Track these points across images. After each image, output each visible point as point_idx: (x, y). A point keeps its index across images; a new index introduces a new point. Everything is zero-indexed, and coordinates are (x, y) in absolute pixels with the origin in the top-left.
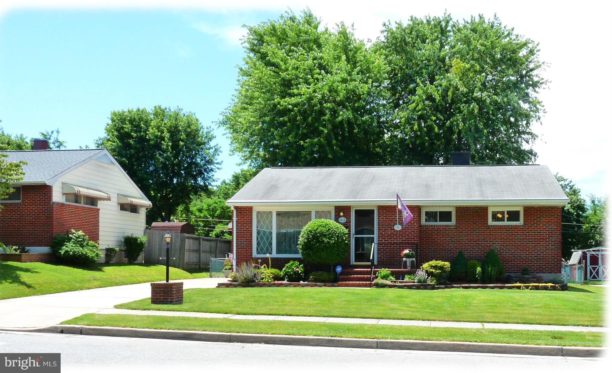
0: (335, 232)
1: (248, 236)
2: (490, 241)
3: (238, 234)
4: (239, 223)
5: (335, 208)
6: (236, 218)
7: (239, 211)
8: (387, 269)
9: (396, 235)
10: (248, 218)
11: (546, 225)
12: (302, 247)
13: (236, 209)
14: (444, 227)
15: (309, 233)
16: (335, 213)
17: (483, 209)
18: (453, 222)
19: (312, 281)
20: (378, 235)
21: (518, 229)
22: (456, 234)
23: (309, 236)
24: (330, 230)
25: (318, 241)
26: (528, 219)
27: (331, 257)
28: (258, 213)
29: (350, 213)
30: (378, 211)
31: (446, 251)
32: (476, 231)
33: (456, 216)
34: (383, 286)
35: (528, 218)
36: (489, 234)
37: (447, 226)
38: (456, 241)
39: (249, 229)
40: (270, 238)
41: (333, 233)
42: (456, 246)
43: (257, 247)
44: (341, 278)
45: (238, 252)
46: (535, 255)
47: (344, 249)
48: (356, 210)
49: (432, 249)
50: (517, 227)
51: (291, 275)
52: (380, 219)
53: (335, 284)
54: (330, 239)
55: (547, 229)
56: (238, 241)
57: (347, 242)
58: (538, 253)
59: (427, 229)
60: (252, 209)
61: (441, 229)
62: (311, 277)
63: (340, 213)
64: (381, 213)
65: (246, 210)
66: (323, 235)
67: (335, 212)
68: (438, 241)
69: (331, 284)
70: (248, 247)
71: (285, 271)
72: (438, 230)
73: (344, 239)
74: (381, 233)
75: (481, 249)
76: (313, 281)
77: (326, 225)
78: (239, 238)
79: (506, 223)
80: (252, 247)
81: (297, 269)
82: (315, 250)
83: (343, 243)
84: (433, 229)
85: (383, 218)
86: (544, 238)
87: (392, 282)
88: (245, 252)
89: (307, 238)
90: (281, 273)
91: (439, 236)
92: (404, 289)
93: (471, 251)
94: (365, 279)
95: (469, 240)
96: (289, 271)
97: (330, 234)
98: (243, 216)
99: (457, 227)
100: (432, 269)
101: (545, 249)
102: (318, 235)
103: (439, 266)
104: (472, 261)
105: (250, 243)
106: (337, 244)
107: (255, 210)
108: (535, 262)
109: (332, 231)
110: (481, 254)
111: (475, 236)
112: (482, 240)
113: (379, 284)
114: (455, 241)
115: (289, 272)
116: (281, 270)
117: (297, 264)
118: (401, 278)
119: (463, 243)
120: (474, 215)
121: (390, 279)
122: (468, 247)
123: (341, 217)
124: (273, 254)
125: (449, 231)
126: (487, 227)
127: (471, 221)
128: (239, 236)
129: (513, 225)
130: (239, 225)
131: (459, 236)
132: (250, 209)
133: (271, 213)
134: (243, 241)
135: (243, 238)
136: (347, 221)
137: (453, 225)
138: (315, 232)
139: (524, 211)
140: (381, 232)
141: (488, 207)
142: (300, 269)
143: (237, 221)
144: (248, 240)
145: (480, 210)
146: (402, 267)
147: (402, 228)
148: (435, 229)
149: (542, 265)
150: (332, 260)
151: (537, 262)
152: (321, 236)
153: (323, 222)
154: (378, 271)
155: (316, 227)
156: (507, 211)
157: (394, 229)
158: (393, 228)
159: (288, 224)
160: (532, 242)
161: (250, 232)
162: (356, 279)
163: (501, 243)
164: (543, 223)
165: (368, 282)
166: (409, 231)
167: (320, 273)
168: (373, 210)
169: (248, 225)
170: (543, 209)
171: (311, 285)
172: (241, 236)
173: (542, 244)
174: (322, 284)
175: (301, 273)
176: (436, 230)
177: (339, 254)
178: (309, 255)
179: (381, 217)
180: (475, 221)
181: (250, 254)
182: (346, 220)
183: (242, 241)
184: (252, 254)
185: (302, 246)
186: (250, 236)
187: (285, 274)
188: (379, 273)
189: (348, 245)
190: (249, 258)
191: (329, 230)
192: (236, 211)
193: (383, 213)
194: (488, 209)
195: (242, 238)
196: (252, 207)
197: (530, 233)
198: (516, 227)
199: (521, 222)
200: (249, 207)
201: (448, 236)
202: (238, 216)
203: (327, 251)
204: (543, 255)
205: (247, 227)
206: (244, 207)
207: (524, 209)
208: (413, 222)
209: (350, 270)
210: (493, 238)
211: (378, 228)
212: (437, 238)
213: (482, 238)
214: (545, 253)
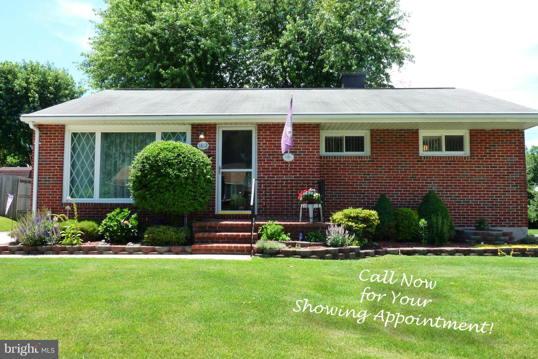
0: (189, 160)
1: (57, 170)
2: (422, 180)
3: (41, 167)
4: (44, 150)
5: (192, 128)
6: (40, 142)
7: (43, 131)
8: (277, 222)
9: (285, 169)
10: (58, 142)
11: (503, 156)
12: (133, 186)
13: (39, 128)
14: (354, 159)
15: (145, 161)
16: (192, 136)
17: (412, 133)
18: (367, 151)
19: (148, 244)
20: (258, 169)
21: (463, 161)
22: (372, 169)
23: (144, 167)
24: (181, 155)
25: (159, 175)
26: (477, 148)
27: (182, 202)
28: (75, 134)
29: (215, 136)
30: (258, 133)
31: (357, 193)
32: (402, 164)
33: (371, 143)
34: (274, 254)
35: (478, 146)
36: (421, 169)
37: (359, 157)
38: (373, 180)
39: (57, 158)
40: (91, 173)
41: (187, 161)
42: (372, 186)
43: (70, 187)
44: (199, 238)
45: (40, 195)
46: (489, 199)
47: (204, 188)
48: (224, 132)
49: (336, 191)
50: (462, 159)
51: (114, 232)
52: (261, 145)
53: (188, 249)
54: (180, 171)
55: (504, 162)
56: (40, 178)
57: (209, 176)
58: (493, 197)
59: (329, 161)
60: (64, 128)
61: (349, 161)
62: (146, 236)
63: (199, 136)
64: (262, 135)
65: (54, 131)
66: (168, 164)
67: (192, 133)
68: (345, 180)
69: (180, 248)
70: (56, 186)
71: (105, 224)
72: (345, 164)
73: (205, 171)
74: (262, 166)
75: (410, 191)
76: (149, 242)
77: (174, 148)
78: (42, 172)
79: (444, 153)
80: (62, 186)
81: (126, 222)
82: (154, 190)
83: (203, 179)
84: (337, 161)
85: (266, 144)
86: (501, 175)
87: (287, 244)
88: (51, 195)
89: (141, 170)
90: (100, 229)
91: (347, 172)
92: (312, 258)
93: (395, 194)
94: (241, 239)
95: (391, 177)
96: (112, 224)
97: (181, 162)
98: (50, 139)
99: (372, 158)
100: (350, 221)
101: (504, 191)
102: (160, 164)
103: (362, 218)
104: (405, 209)
105: (59, 181)
106: (192, 179)
107: (69, 131)
108: (489, 210)
109: (184, 157)
110: (409, 199)
111: (401, 172)
112: (410, 177)
113: (265, 249)
114: (370, 180)
115: (112, 227)
116: (99, 223)
117: (126, 214)
118: (301, 238)
119: (382, 183)
120: (398, 141)
121: (283, 239)
122: (390, 188)
123: (201, 140)
124: (94, 197)
125: (361, 164)
126: (418, 158)
127: (394, 151)
128: (42, 170)
129: (457, 157)
130: (43, 153)
131: (376, 172)
132: (60, 128)
133: (93, 134)
134: (49, 178)
135: (49, 172)
136: (210, 147)
137: (367, 157)
138: (155, 159)
139: (470, 136)
140: (263, 164)
141: (418, 130)
142: (132, 223)
143: (40, 147)
144: (57, 175)
145: (406, 134)
146: (300, 219)
147: (295, 158)
148: (341, 161)
149: (500, 215)
150: (184, 206)
151: (491, 210)
152: (164, 165)
153: (169, 145)
154: (260, 225)
155: (157, 152)
156: (445, 136)
157: (283, 160)
158: (282, 158)
159: (120, 153)
160: (484, 180)
161: (60, 164)
162: (224, 239)
163: (439, 183)
164: (499, 153)
165: (245, 245)
166: (305, 163)
167: (162, 228)
168: (250, 132)
169: (57, 153)
170: (498, 133)
171: (144, 250)
172: (45, 170)
173: (499, 183)
174: (165, 248)
175: (132, 228)
176: (342, 164)
177: (195, 196)
178: (144, 198)
179: (263, 141)
180: (400, 151)
181: (59, 198)
182: (208, 145)
183: (46, 178)
184: (62, 197)
185: (134, 182)
186: (60, 170)
187: (106, 230)
188: (263, 228)
189: (211, 183)
190: (56, 203)
191: (179, 155)
192: (40, 131)
193: (265, 135)
194: (418, 133)
195: (46, 172)
196: (64, 125)
197: (480, 167)
198: (460, 159)
199: (466, 152)
200: (59, 125)
201: (360, 172)
202: (42, 139)
203: (175, 192)
204: (500, 199)
205: (55, 156)
206: (52, 125)
207: (470, 133)
208: (312, 149)
209: (213, 224)
210: (426, 175)
211: (258, 158)
212: (343, 174)
213: (410, 175)
214: (504, 197)
